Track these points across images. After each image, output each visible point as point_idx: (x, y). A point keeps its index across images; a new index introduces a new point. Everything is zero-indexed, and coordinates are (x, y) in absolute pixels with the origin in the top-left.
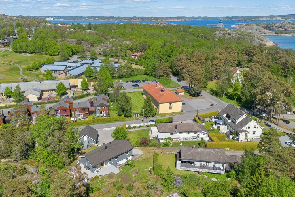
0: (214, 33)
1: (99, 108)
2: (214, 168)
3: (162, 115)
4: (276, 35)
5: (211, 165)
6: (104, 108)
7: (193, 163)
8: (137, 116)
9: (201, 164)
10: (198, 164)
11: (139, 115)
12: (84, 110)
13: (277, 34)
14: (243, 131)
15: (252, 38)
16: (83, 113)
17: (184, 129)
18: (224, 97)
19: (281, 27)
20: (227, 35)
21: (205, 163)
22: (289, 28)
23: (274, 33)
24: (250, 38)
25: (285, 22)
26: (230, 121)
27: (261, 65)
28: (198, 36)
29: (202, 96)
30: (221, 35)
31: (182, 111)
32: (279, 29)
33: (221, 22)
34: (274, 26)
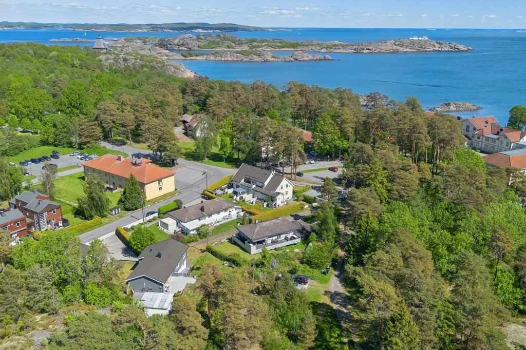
0: (97, 59)
1: (46, 214)
2: (286, 239)
3: (153, 201)
4: (184, 58)
5: (283, 237)
6: (54, 212)
7: (264, 241)
8: (117, 212)
9: (272, 239)
10: (269, 241)
11: (119, 209)
12: (18, 225)
13: (185, 56)
14: (279, 193)
15: (164, 66)
16: (16, 231)
17: (212, 209)
18: (207, 160)
19: (183, 45)
20: (121, 62)
21: (276, 237)
22: (194, 46)
23: (180, 55)
24: (160, 66)
25: (186, 37)
26: (255, 186)
27: (225, 108)
28: (73, 66)
29: (177, 164)
30: (111, 61)
31: (176, 190)
32: (181, 48)
33: (100, 37)
34: (172, 43)
